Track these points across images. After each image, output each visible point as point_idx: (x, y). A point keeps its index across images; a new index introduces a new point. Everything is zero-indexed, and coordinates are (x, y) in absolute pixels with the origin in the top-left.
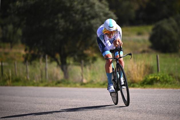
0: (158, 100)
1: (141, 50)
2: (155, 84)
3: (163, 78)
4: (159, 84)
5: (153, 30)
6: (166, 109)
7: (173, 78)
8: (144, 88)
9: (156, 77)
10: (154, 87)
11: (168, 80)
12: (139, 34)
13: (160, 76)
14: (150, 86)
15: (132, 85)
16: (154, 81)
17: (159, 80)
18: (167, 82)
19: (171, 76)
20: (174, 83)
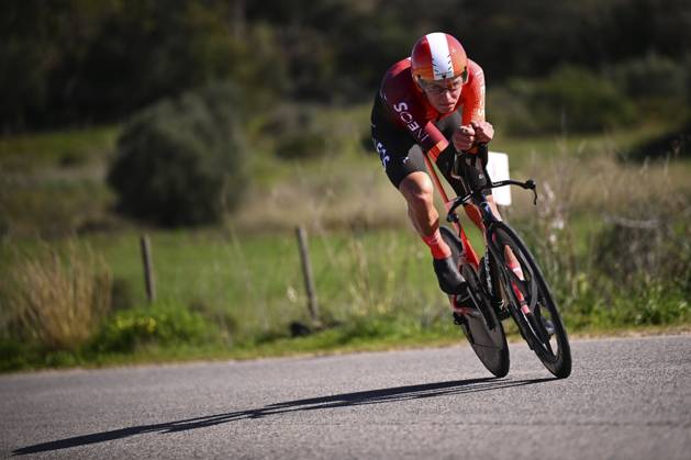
0: (155, 410)
1: (78, 221)
2: (139, 347)
3: (169, 323)
4: (155, 349)
5: (122, 141)
6: (187, 442)
7: (208, 321)
8: (99, 365)
9: (141, 322)
10: (135, 362)
11: (189, 328)
12: (68, 161)
13: (156, 319)
14: (121, 357)
15: (49, 359)
16: (137, 339)
17: (156, 333)
18: (184, 336)
19: (199, 316)
20: (212, 340)
